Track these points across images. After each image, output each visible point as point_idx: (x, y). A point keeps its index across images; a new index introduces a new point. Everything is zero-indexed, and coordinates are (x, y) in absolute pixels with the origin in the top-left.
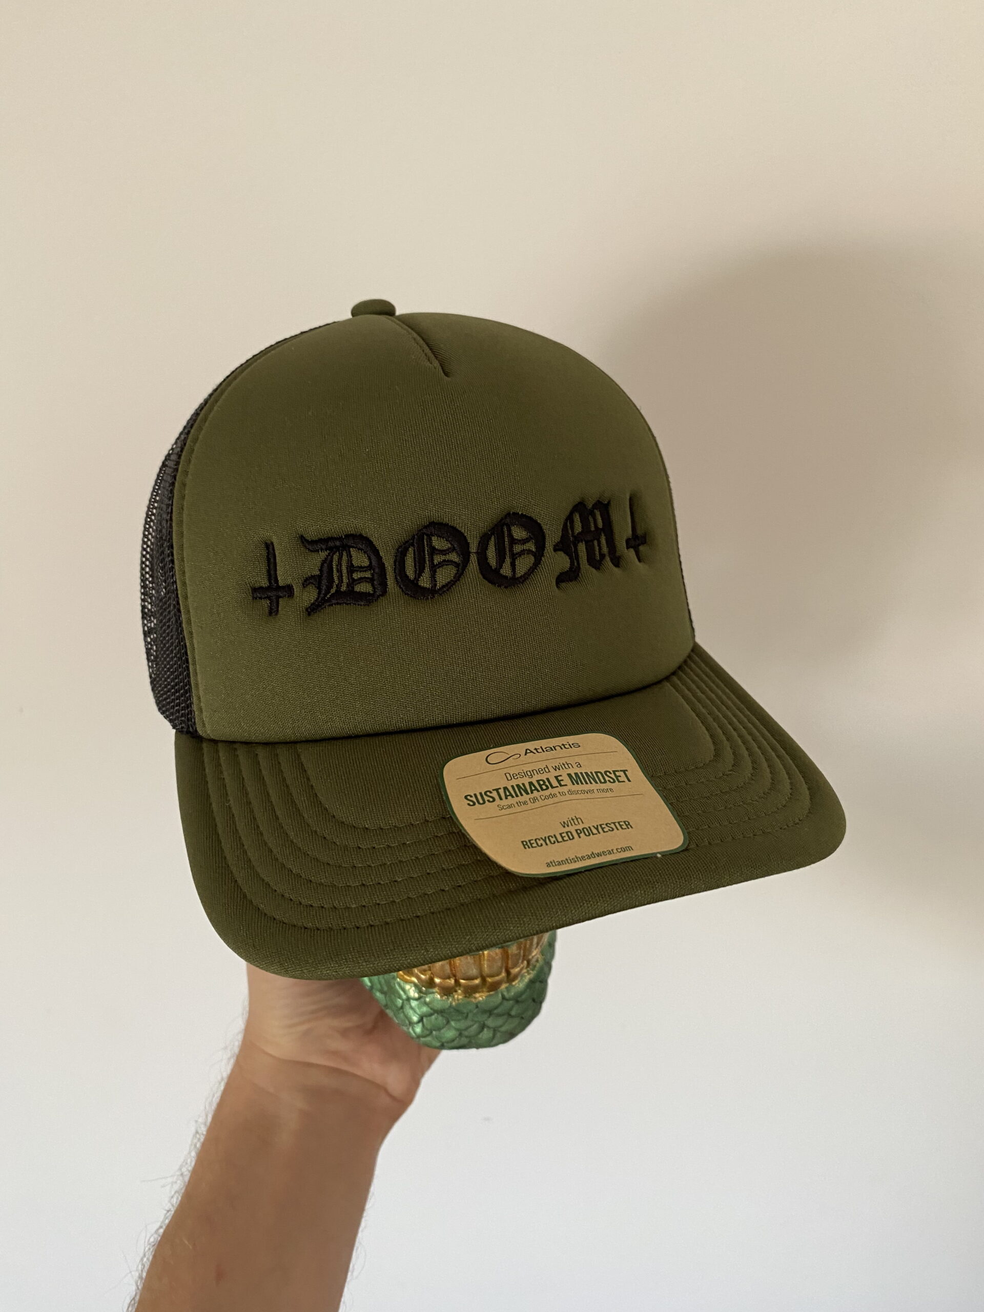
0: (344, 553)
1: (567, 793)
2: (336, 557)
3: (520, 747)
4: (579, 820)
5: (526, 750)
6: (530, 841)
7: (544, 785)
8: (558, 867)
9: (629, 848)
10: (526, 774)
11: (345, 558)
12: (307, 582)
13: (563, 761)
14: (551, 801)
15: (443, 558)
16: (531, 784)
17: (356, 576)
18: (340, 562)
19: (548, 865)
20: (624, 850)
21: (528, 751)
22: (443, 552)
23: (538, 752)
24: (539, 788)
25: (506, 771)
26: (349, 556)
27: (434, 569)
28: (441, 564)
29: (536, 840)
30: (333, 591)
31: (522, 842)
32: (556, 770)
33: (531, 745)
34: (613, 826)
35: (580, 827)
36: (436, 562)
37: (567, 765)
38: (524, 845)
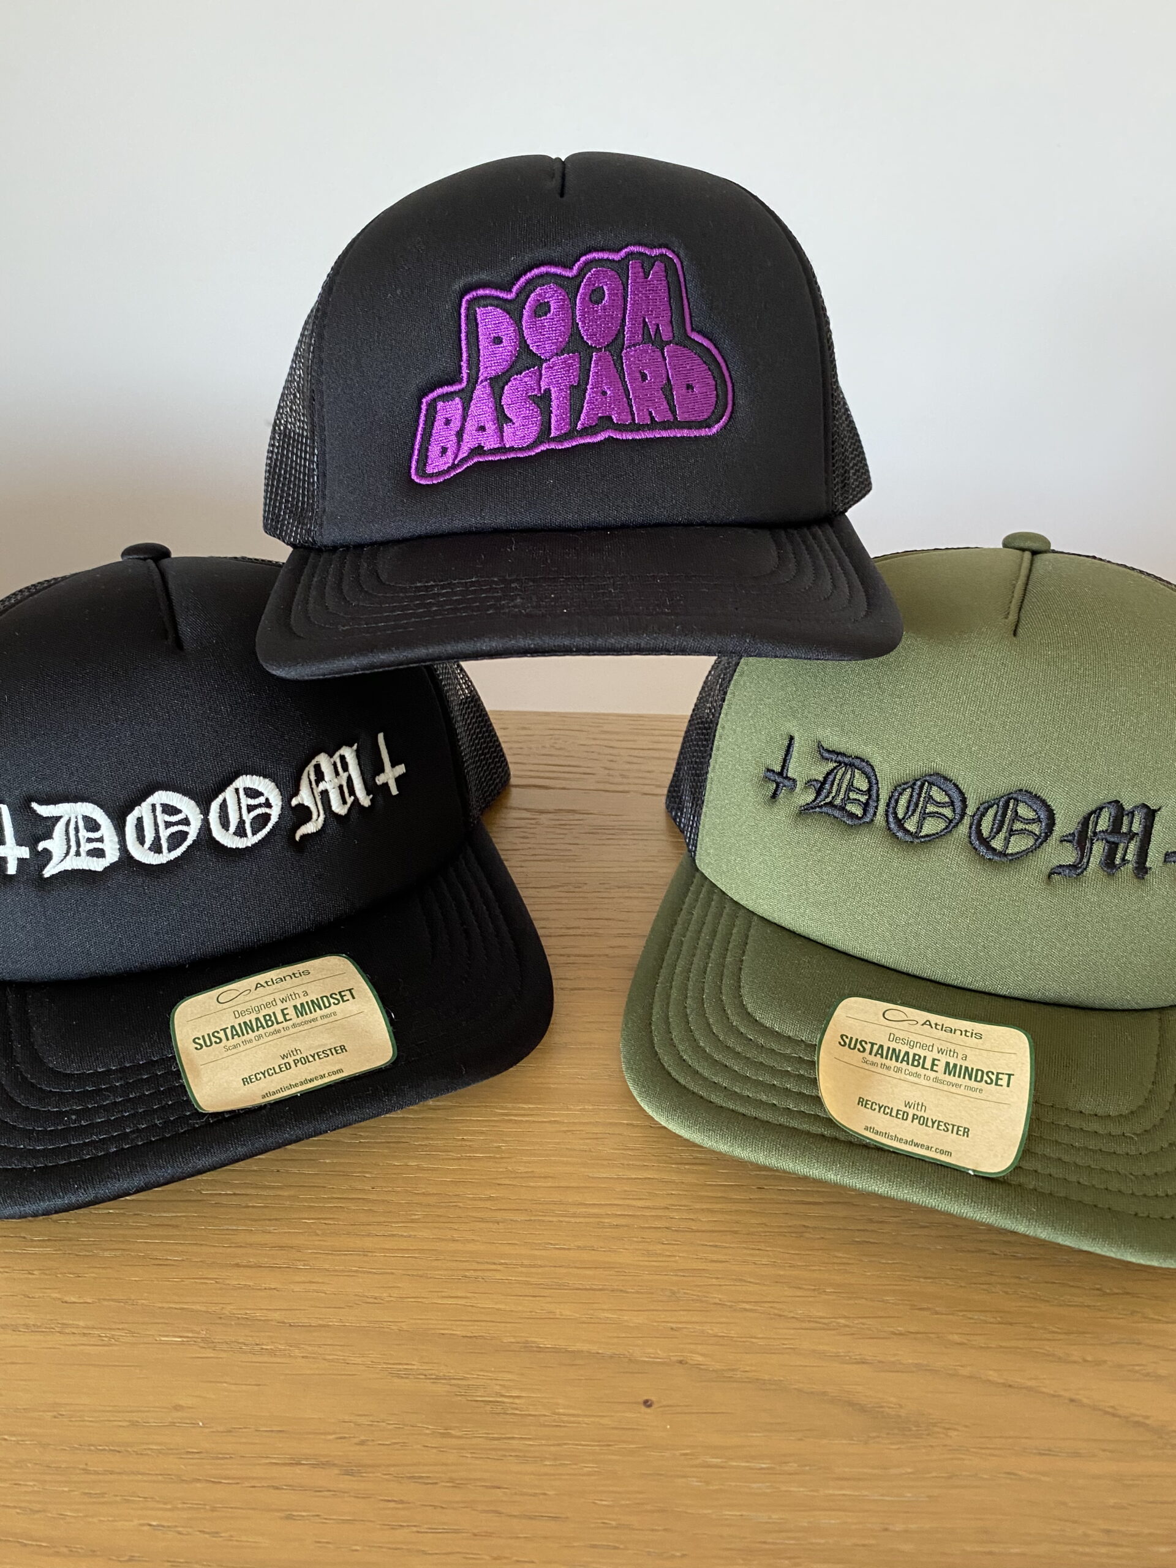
0: (850, 772)
1: (932, 1079)
2: (840, 772)
3: (922, 1016)
4: (924, 1108)
5: (927, 1021)
6: (867, 1100)
7: (918, 1061)
8: (873, 1134)
9: (949, 1154)
10: (908, 1043)
11: (848, 776)
12: (809, 783)
13: (952, 1047)
14: (912, 1079)
15: (936, 809)
16: (907, 1053)
17: (853, 795)
18: (844, 776)
19: (866, 1128)
20: (942, 1152)
21: (928, 1023)
22: (938, 804)
23: (936, 1028)
24: (910, 1062)
25: (893, 1031)
26: (853, 776)
27: (924, 816)
28: (932, 814)
29: (872, 1103)
30: (828, 800)
31: (860, 1098)
32: (939, 1052)
33: (934, 1018)
34: (950, 1127)
35: (919, 1114)
36: (927, 811)
37: (953, 1053)
38: (859, 1101)
